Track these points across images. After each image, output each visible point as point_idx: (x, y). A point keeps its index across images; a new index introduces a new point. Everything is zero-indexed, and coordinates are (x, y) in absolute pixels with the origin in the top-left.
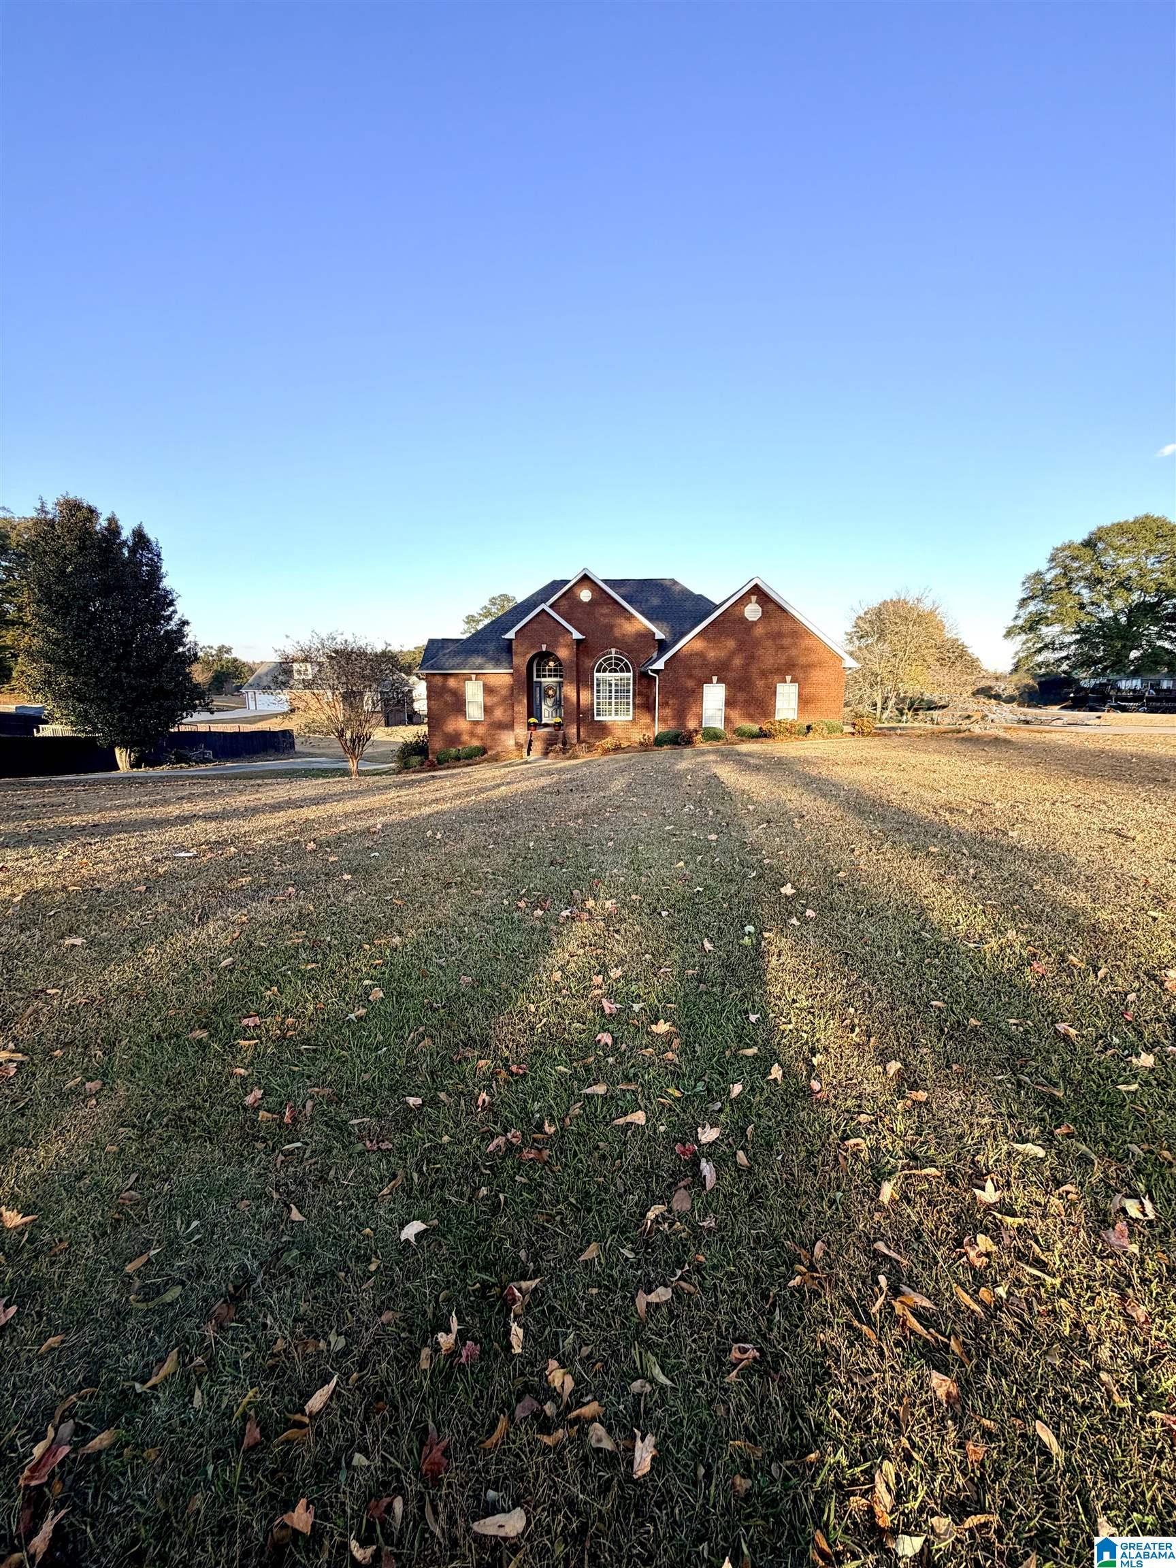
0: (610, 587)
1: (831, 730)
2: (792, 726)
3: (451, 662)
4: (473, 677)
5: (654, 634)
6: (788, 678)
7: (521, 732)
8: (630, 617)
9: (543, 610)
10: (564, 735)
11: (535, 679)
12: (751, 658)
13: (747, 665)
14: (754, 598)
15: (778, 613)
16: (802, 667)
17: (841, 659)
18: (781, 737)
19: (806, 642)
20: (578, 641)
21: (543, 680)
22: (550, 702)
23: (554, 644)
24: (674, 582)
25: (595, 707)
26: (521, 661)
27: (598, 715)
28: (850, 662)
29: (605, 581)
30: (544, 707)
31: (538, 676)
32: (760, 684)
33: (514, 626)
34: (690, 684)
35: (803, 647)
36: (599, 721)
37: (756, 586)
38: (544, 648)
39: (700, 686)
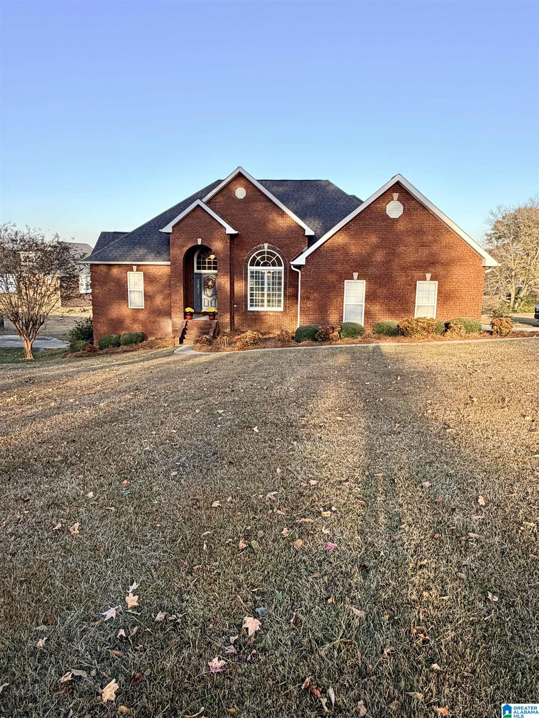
0: (265, 186)
1: (470, 329)
2: (429, 325)
3: (115, 253)
4: (135, 268)
5: (304, 230)
6: (428, 276)
7: (178, 319)
8: (282, 213)
9: (198, 206)
10: (217, 324)
11: (196, 271)
12: (393, 254)
13: (388, 262)
14: (396, 195)
15: (420, 211)
16: (442, 264)
17: (481, 258)
18: (418, 336)
19: (446, 239)
20: (232, 236)
21: (203, 271)
22: (209, 292)
23: (208, 238)
24: (328, 183)
25: (249, 298)
26: (179, 253)
27: (252, 306)
28: (490, 261)
29: (261, 182)
30: (204, 297)
31: (199, 268)
32: (401, 279)
33: (171, 220)
34: (332, 278)
35: (444, 244)
36: (252, 312)
37: (398, 183)
38: (199, 242)
39: (341, 281)
